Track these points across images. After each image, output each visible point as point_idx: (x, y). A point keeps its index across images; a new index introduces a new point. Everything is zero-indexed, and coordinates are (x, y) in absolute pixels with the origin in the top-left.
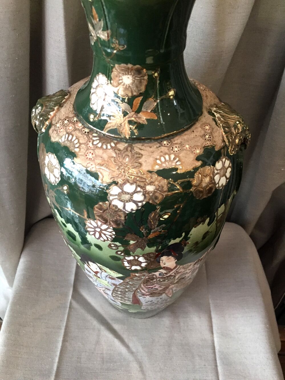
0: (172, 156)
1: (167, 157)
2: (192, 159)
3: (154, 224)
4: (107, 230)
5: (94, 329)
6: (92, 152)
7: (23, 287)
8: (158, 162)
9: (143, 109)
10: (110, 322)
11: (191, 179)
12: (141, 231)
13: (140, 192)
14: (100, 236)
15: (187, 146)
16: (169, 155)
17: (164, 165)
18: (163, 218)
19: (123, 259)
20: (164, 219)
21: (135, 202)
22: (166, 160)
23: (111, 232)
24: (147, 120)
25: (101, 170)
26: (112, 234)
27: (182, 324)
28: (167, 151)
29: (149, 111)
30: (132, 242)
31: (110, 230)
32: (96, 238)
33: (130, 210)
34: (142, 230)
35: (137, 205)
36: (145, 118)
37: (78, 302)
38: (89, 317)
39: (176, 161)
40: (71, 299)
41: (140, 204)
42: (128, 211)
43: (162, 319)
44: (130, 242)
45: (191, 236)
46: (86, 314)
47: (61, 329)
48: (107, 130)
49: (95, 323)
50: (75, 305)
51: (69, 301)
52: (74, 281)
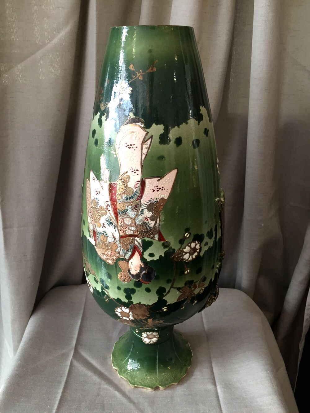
5: (94, 384)
37: (79, 361)
50: (77, 364)
51: (70, 360)
52: (76, 345)
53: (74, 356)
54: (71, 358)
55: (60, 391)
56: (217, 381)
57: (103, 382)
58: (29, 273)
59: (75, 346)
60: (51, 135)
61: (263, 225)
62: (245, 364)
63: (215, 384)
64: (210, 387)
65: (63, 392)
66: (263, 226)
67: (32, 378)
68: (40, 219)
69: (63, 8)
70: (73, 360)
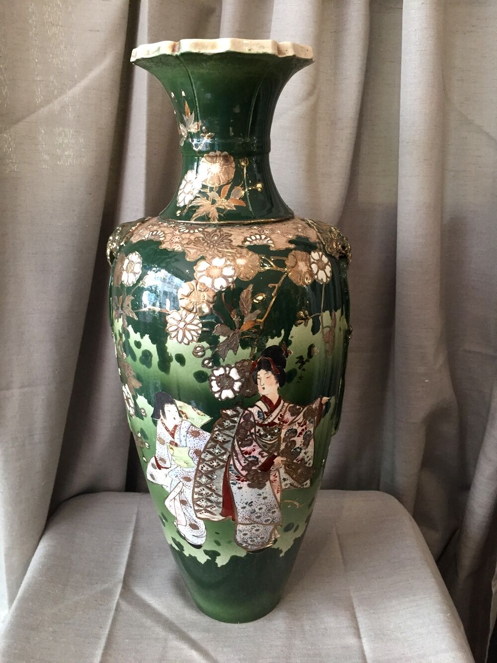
0: (263, 237)
1: (258, 237)
2: (285, 241)
3: (246, 307)
4: (193, 323)
5: (157, 639)
6: (178, 237)
7: (40, 578)
8: (249, 239)
9: (231, 197)
10: (185, 630)
11: (284, 258)
12: (232, 319)
13: (230, 265)
14: (184, 336)
15: (279, 232)
16: (260, 235)
17: (255, 242)
18: (257, 300)
19: (211, 376)
20: (258, 302)
21: (225, 277)
22: (256, 239)
23: (196, 325)
24: (235, 206)
25: (188, 249)
26: (198, 328)
27: (307, 628)
28: (257, 232)
29: (238, 199)
30: (222, 339)
31: (196, 322)
32: (178, 341)
33: (219, 288)
34: (234, 317)
35: (227, 281)
36: (233, 205)
37: (129, 603)
38: (149, 622)
39: (267, 240)
40: (118, 599)
41: (230, 280)
42: (217, 289)
43: (273, 622)
44: (219, 338)
45: (292, 339)
46: (144, 619)
47: (100, 639)
48: (194, 219)
49: (159, 631)
50: (124, 606)
51: (116, 601)
52: (125, 575)
53: (122, 595)
54: (117, 597)
55: (99, 652)
56: (361, 631)
57: (171, 636)
58: (38, 465)
59: (124, 578)
60: (78, 233)
61: (426, 381)
62: (407, 599)
63: (359, 637)
64: (352, 641)
65: (105, 654)
66: (428, 382)
67: (51, 629)
68: (57, 372)
69: (98, 31)
70: (120, 601)
